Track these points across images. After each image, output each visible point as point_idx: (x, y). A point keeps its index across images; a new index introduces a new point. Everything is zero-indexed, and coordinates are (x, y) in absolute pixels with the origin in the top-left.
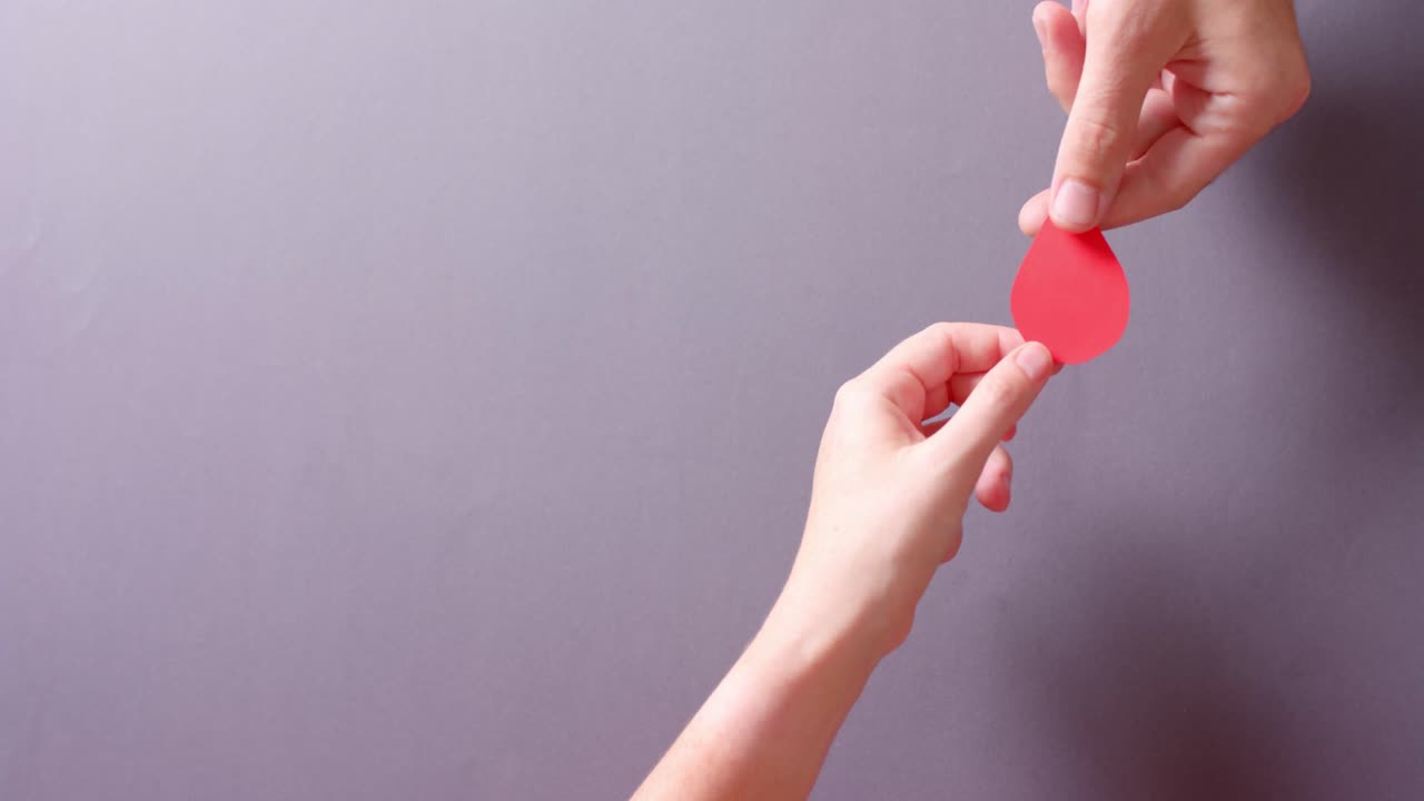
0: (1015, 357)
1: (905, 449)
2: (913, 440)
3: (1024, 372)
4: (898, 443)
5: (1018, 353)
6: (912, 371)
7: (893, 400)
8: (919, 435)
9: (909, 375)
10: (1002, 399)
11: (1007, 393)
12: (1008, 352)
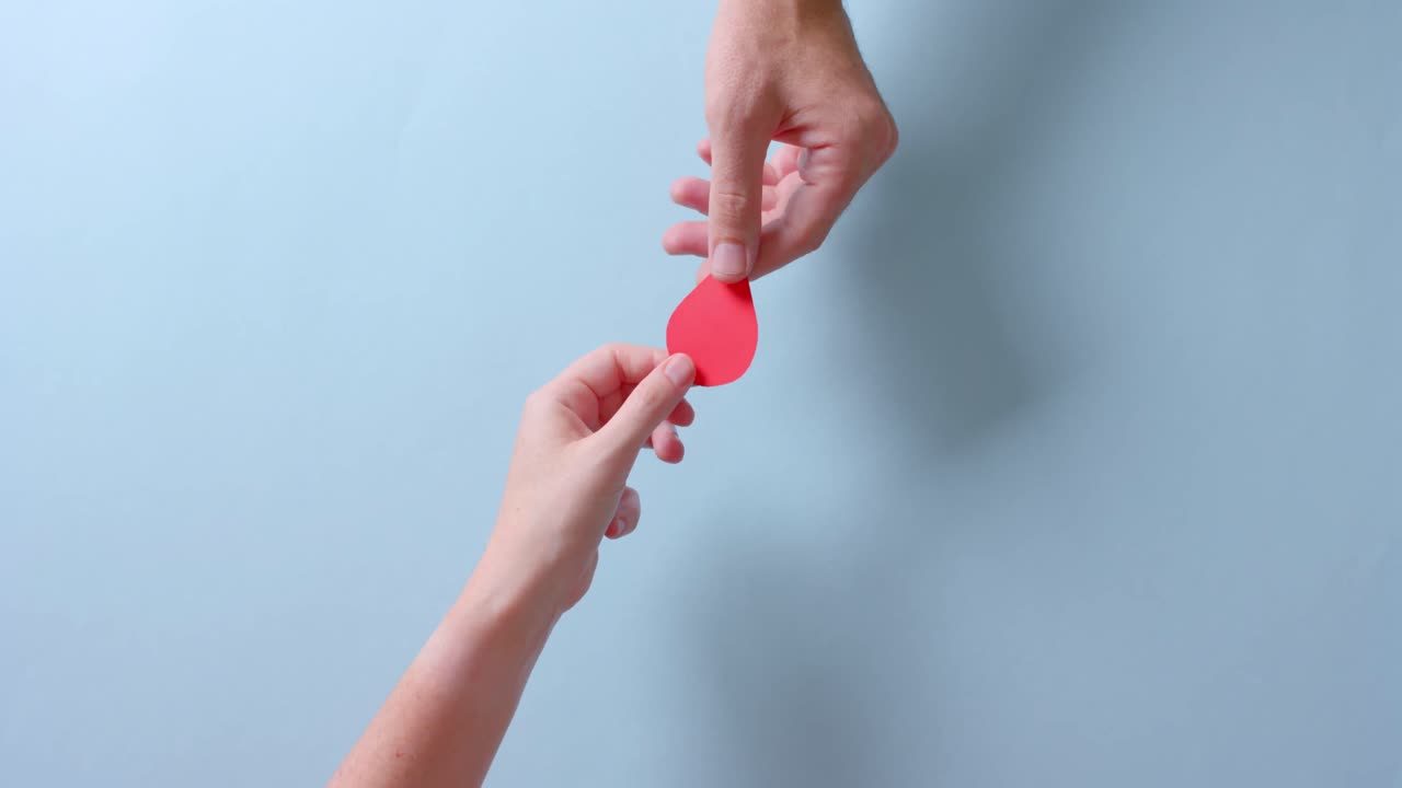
0: (664, 367)
1: (575, 443)
2: (582, 435)
3: (671, 382)
4: (568, 439)
5: (666, 364)
6: (584, 382)
7: (567, 404)
8: (587, 430)
9: (584, 386)
10: (649, 404)
11: (654, 399)
12: (659, 363)
